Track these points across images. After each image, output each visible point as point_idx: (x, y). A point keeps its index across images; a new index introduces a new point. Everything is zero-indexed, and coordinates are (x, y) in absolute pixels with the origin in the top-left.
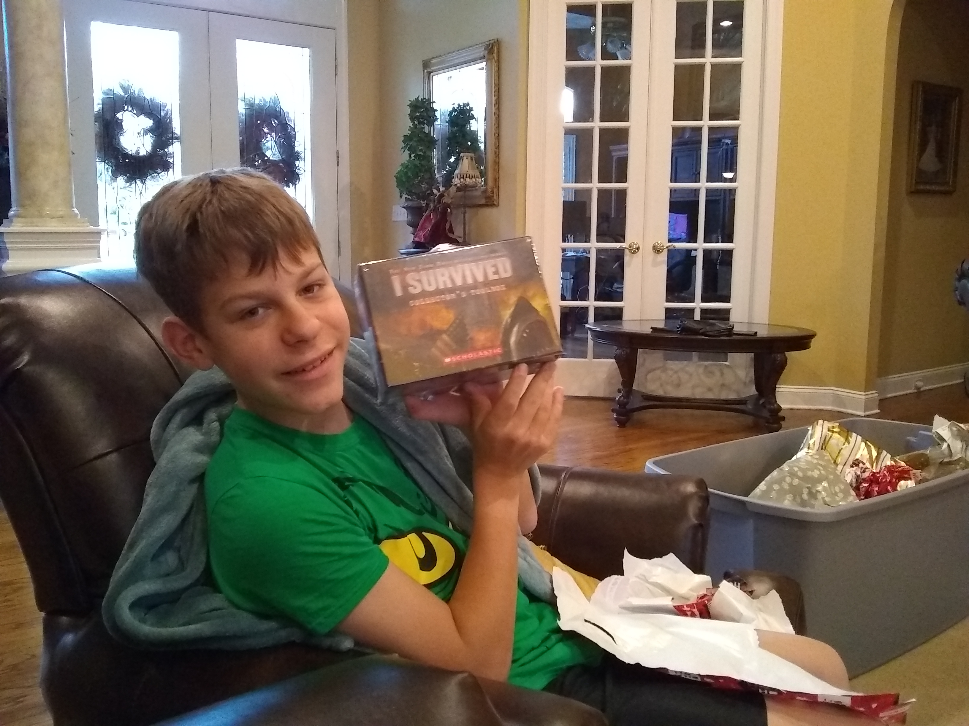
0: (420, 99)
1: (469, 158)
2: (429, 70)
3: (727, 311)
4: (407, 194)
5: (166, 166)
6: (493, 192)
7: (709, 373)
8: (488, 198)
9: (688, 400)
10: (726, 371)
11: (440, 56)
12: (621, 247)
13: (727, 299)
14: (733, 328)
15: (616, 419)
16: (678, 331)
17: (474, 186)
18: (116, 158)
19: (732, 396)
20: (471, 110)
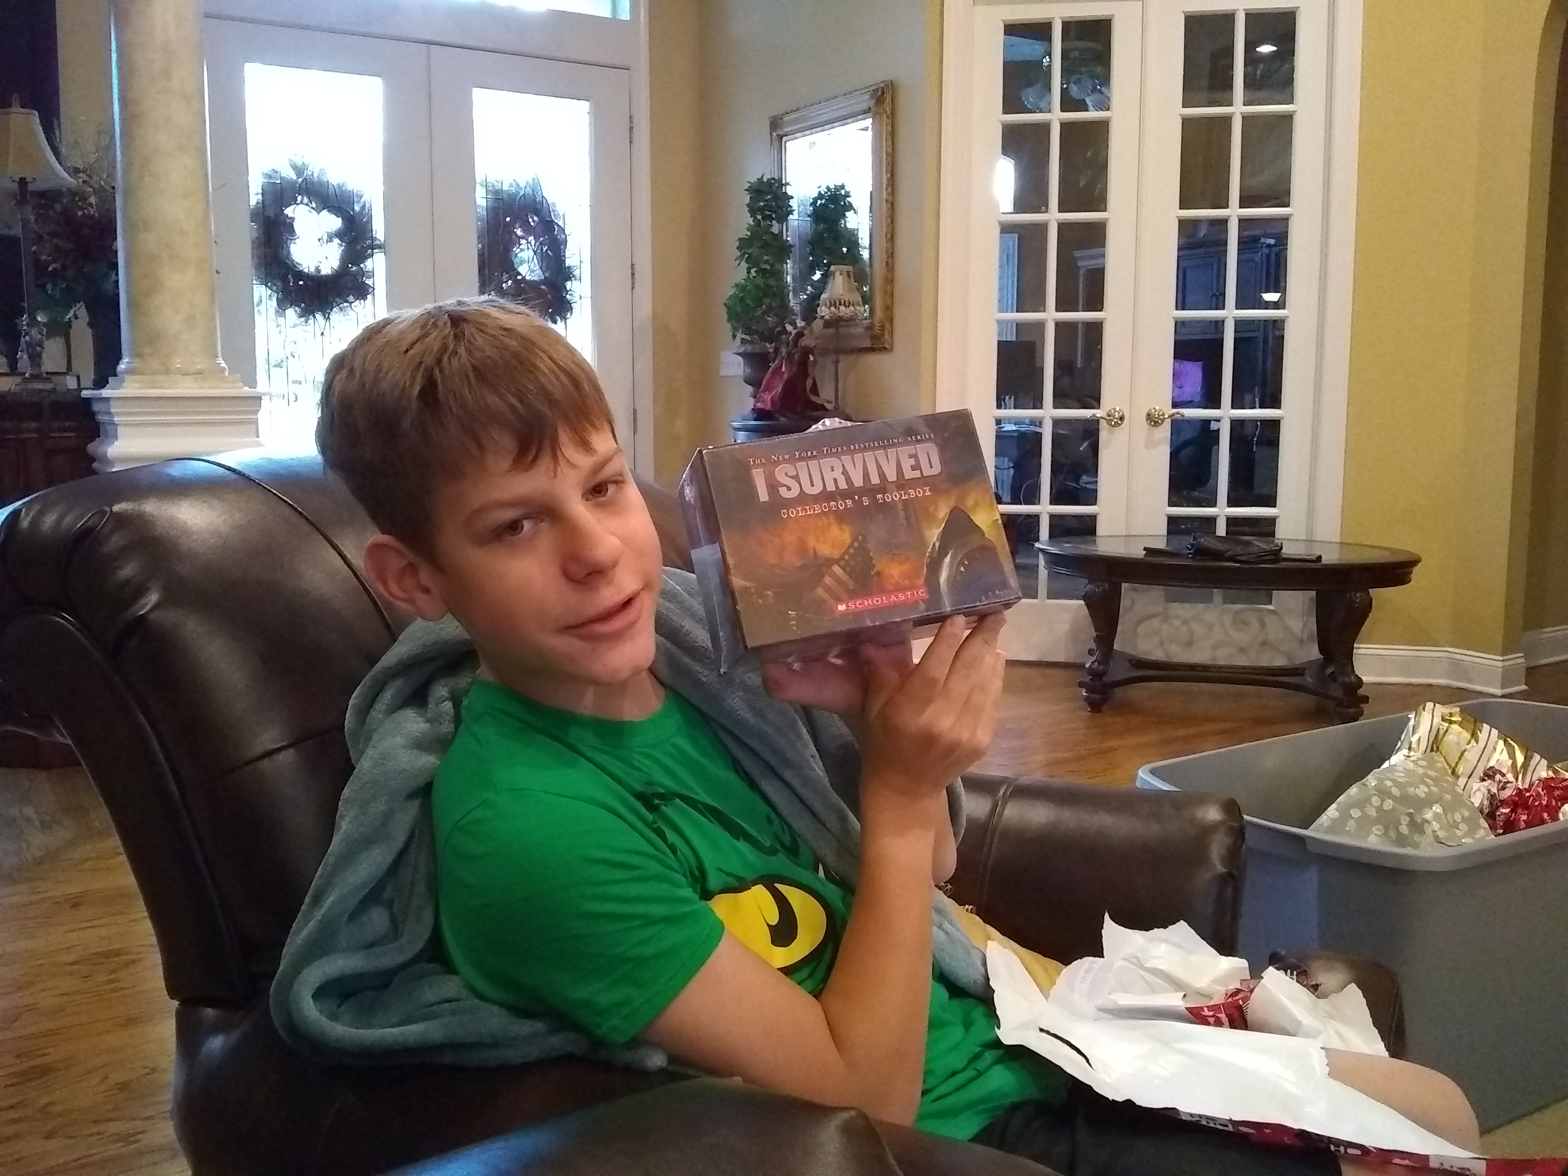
0: (765, 180)
1: (845, 273)
2: (781, 133)
3: (1271, 522)
4: (743, 333)
5: (362, 291)
6: (883, 328)
7: (1241, 623)
8: (876, 338)
9: (1205, 668)
10: (1270, 620)
11: (798, 109)
12: (1094, 415)
13: (1270, 501)
14: (1281, 548)
15: (1086, 699)
16: (1191, 554)
17: (851, 320)
18: (285, 280)
19: (1279, 662)
20: (847, 195)
